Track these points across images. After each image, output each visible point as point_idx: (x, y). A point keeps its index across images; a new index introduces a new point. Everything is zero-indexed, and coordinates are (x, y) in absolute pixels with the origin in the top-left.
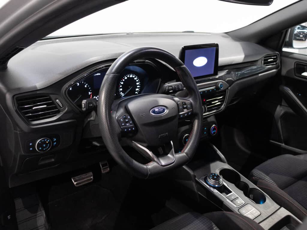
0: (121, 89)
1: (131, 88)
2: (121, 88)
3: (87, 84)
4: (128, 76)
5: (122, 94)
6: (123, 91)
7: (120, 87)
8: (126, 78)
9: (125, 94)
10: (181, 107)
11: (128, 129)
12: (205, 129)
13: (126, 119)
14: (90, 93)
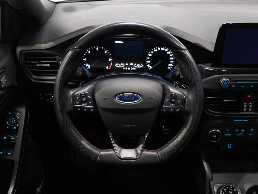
0: (149, 62)
1: (160, 62)
2: (148, 60)
3: (107, 51)
4: (159, 49)
5: (149, 67)
6: (150, 64)
7: (147, 59)
8: (156, 50)
9: (153, 67)
10: (167, 100)
11: (83, 108)
12: (252, 130)
13: (84, 97)
14: (110, 60)
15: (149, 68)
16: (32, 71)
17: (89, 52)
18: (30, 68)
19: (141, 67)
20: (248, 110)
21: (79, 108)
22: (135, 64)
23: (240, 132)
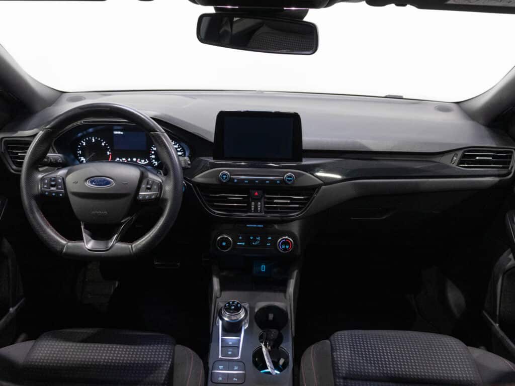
2: (153, 154)
6: (156, 159)
7: (151, 153)
9: (159, 163)
10: (143, 186)
11: (51, 192)
12: (270, 238)
13: (53, 181)
14: (108, 153)
15: (155, 164)
16: (13, 162)
17: (84, 144)
18: (11, 157)
19: (145, 163)
20: (256, 210)
21: (46, 192)
22: (139, 160)
23: (255, 240)
